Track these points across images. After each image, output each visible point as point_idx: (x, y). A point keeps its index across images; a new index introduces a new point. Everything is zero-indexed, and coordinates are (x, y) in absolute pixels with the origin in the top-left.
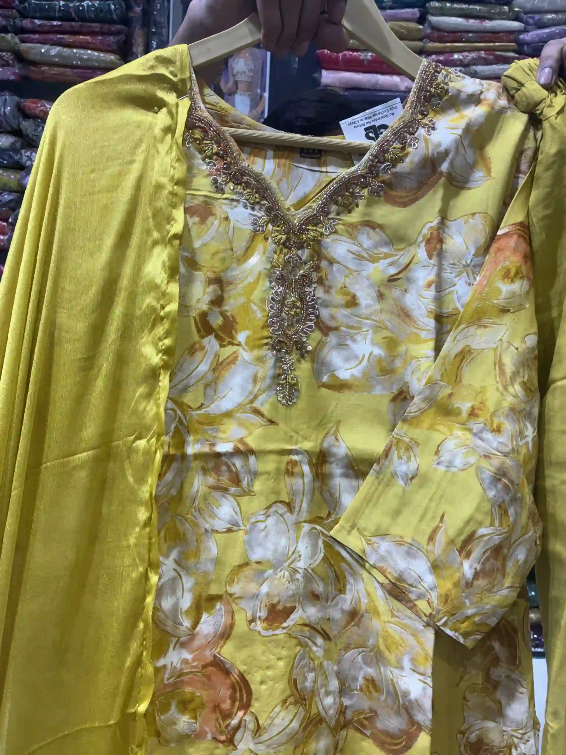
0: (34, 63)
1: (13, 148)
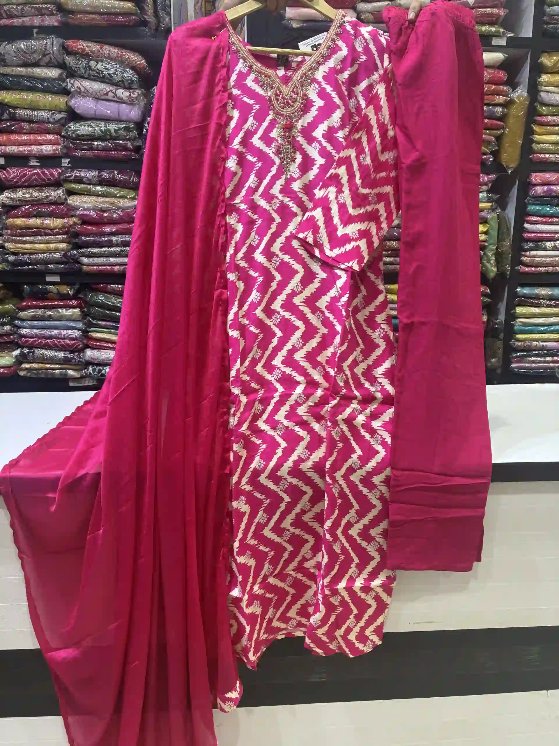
0: (72, 12)
1: (60, 78)
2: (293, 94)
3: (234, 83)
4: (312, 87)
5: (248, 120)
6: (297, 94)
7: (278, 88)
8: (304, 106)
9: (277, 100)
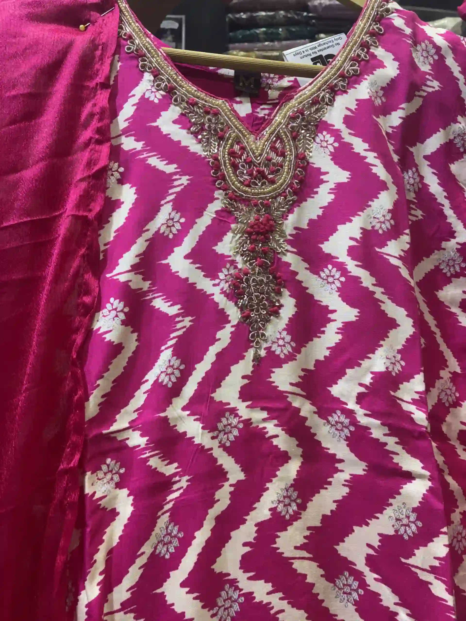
2: (273, 155)
3: (126, 124)
4: (318, 140)
5: (158, 210)
6: (283, 155)
7: (238, 141)
8: (301, 182)
9: (235, 167)
